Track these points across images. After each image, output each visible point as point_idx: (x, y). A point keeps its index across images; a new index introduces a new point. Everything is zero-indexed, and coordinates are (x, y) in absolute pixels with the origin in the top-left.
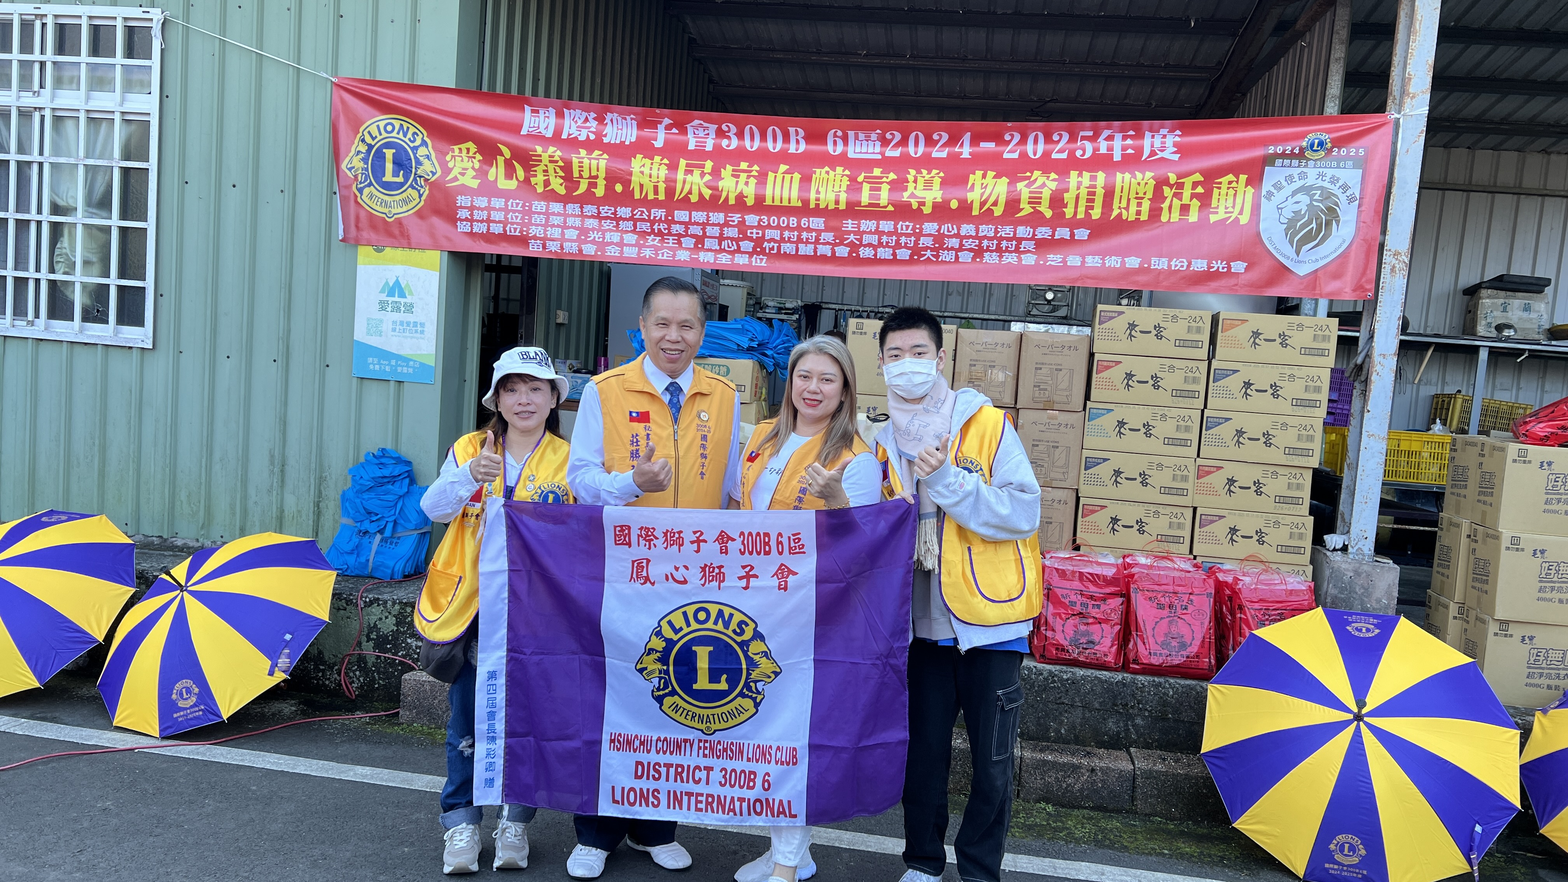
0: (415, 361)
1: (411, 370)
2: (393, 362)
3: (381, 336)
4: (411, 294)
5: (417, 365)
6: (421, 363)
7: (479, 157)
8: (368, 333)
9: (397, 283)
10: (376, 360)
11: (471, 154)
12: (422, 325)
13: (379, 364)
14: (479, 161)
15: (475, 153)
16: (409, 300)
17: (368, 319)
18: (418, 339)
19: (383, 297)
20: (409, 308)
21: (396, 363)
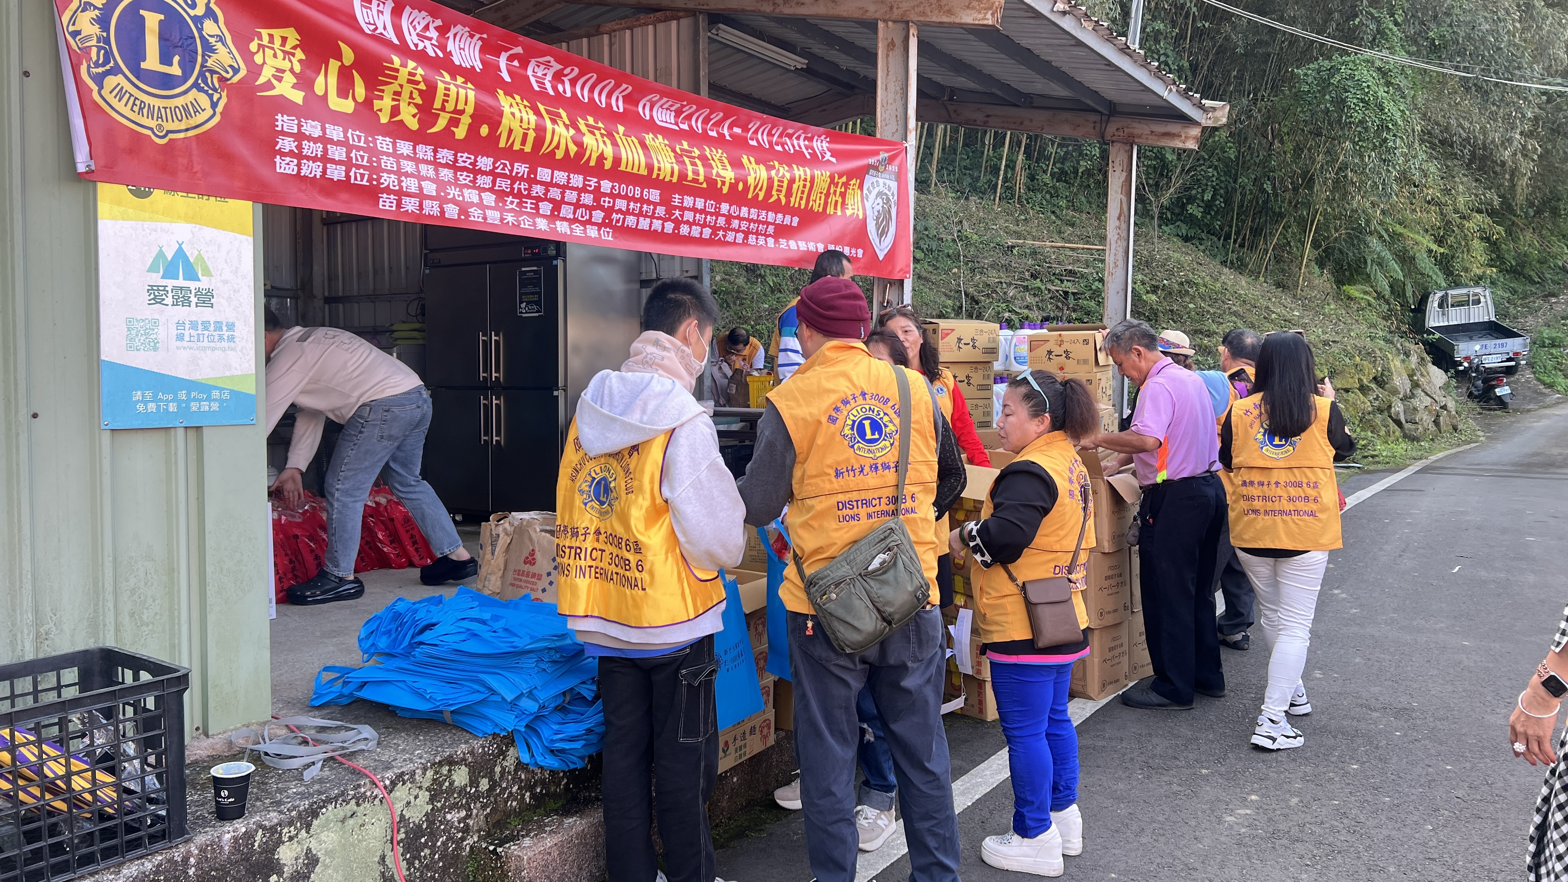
0: (221, 389)
1: (215, 406)
2: (183, 395)
3: (155, 349)
4: (207, 273)
5: (226, 396)
6: (232, 392)
7: (300, 54)
8: (129, 348)
9: (180, 253)
10: (149, 394)
11: (287, 48)
12: (231, 327)
13: (155, 400)
14: (300, 61)
15: (295, 48)
16: (204, 283)
17: (129, 321)
18: (224, 350)
19: (156, 279)
20: (206, 298)
21: (188, 394)
